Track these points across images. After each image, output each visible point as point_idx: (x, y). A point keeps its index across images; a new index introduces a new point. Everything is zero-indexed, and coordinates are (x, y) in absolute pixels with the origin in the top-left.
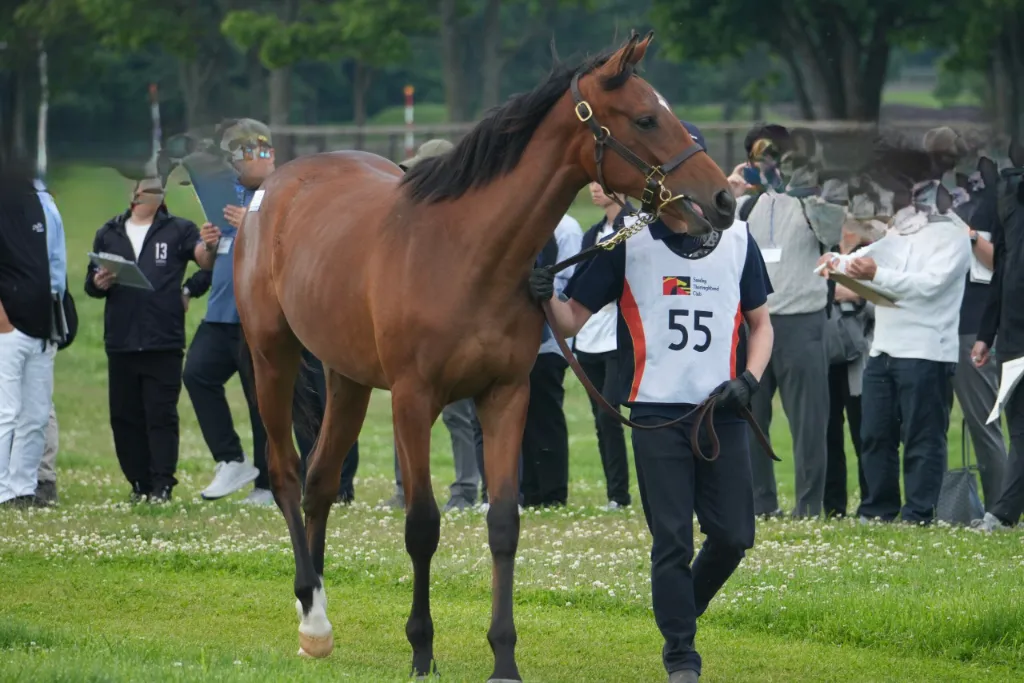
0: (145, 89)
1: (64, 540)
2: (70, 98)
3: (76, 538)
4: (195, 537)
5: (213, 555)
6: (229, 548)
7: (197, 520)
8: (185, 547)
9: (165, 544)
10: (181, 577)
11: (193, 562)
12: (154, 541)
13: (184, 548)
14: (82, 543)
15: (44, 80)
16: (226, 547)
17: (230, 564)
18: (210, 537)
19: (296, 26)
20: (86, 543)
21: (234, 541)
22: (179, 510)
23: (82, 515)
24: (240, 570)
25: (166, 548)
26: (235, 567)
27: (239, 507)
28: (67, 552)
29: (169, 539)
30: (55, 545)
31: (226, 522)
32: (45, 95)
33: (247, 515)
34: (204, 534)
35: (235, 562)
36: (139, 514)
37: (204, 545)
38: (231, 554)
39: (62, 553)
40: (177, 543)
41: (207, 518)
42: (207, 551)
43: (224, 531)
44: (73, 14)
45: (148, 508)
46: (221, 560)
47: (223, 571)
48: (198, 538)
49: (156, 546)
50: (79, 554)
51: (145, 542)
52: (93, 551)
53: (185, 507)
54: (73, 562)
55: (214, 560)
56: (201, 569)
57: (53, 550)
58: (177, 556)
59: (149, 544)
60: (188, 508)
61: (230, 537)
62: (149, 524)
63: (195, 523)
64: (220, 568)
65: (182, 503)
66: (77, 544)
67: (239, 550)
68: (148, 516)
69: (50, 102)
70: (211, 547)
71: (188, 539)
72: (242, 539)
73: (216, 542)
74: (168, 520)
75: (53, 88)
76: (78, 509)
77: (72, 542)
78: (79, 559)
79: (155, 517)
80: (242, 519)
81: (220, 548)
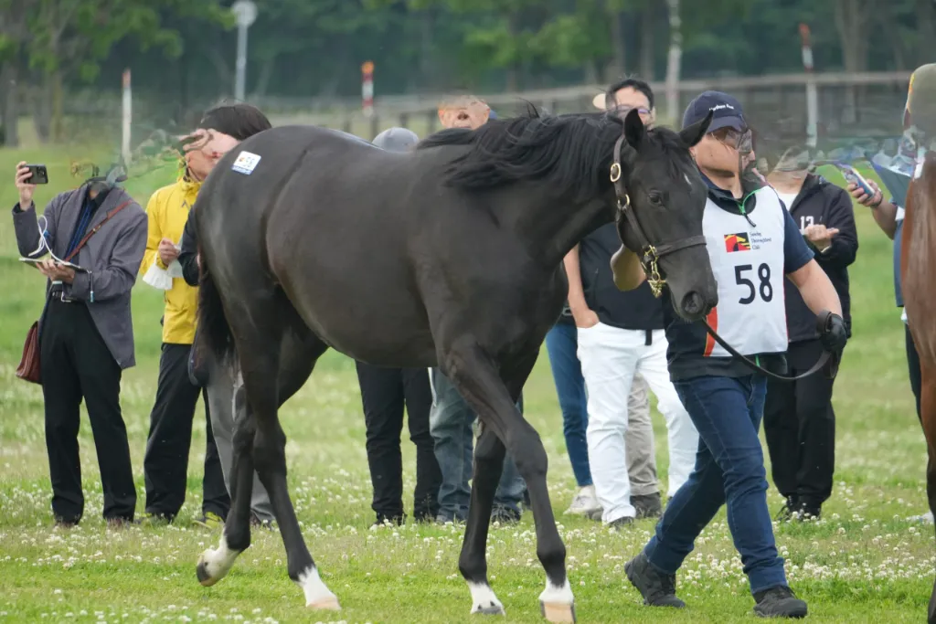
0: (795, 31)
1: (700, 566)
2: (706, 41)
3: (714, 562)
4: (856, 561)
5: (876, 582)
6: (896, 573)
7: (857, 541)
8: (843, 572)
9: (820, 569)
10: (840, 607)
11: (854, 590)
12: (807, 566)
13: (841, 574)
14: (721, 568)
15: (675, 21)
16: (893, 572)
17: (897, 593)
18: (873, 560)
20: (726, 568)
21: (901, 565)
22: (837, 529)
23: (722, 536)
24: (909, 600)
25: (821, 574)
26: (902, 596)
27: (907, 523)
28: (705, 579)
29: (825, 564)
30: (689, 571)
31: (893, 542)
32: (677, 38)
33: (918, 534)
34: (866, 557)
35: (903, 589)
36: (790, 534)
37: (866, 570)
38: (898, 580)
39: (698, 581)
40: (834, 567)
41: (871, 537)
42: (870, 578)
43: (890, 553)
45: (800, 526)
46: (886, 588)
47: (889, 600)
48: (859, 562)
49: (810, 572)
50: (718, 583)
51: (796, 567)
52: (735, 578)
53: (843, 526)
54: (711, 591)
55: (879, 588)
56: (863, 598)
57: (687, 577)
58: (834, 584)
59: (801, 569)
60: (847, 526)
61: (897, 560)
62: (801, 545)
63: (856, 544)
64: (885, 598)
65: (840, 520)
66: (715, 571)
67: (907, 576)
68: (800, 536)
69: (683, 46)
70: (874, 572)
71: (848, 563)
72: (911, 562)
73: (881, 566)
74: (823, 541)
75: (684, 30)
76: (717, 528)
77: (710, 568)
78: (719, 587)
79: (807, 538)
80: (911, 540)
81: (885, 574)
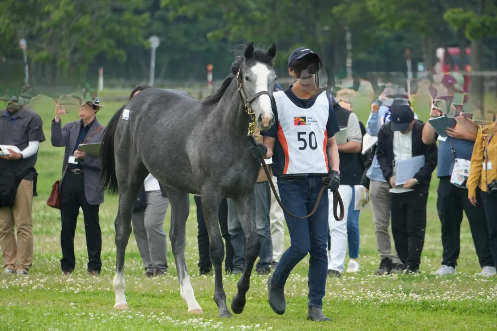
0: (403, 52)
1: (362, 294)
2: (363, 56)
3: (369, 293)
4: (433, 292)
5: (442, 302)
6: (451, 298)
7: (433, 283)
8: (427, 298)
9: (417, 296)
10: (425, 314)
11: (432, 306)
12: (411, 295)
13: (426, 298)
14: (372, 295)
15: (349, 47)
16: (449, 298)
17: (451, 307)
18: (441, 293)
19: (485, 17)
20: (374, 295)
21: (453, 294)
22: (424, 278)
23: (372, 281)
24: (457, 310)
25: (417, 298)
26: (454, 309)
28: (364, 300)
29: (418, 294)
30: (358, 297)
31: (449, 284)
32: (350, 55)
33: (460, 280)
34: (437, 291)
35: (454, 306)
36: (403, 280)
37: (438, 297)
38: (452, 301)
39: (361, 301)
40: (423, 295)
41: (439, 282)
42: (439, 300)
43: (448, 289)
44: (364, 11)
45: (407, 276)
46: (447, 305)
47: (448, 310)
48: (434, 293)
49: (412, 297)
50: (370, 302)
51: (406, 295)
52: (378, 300)
53: (427, 276)
54: (367, 306)
55: (443, 305)
56: (436, 309)
57: (357, 299)
58: (423, 303)
59: (408, 296)
60: (429, 277)
61: (451, 292)
62: (408, 285)
63: (433, 285)
64: (446, 309)
65: (425, 274)
66: (370, 296)
67: (456, 300)
68: (407, 281)
69: (352, 58)
70: (441, 297)
71: (429, 293)
72: (458, 293)
73: (444, 295)
74: (418, 284)
75: (354, 51)
76: (370, 277)
77: (367, 295)
78: (371, 304)
79: (411, 282)
80: (457, 283)
81: (446, 298)
